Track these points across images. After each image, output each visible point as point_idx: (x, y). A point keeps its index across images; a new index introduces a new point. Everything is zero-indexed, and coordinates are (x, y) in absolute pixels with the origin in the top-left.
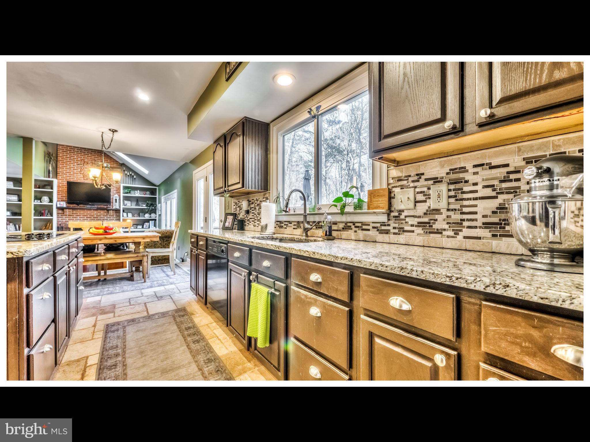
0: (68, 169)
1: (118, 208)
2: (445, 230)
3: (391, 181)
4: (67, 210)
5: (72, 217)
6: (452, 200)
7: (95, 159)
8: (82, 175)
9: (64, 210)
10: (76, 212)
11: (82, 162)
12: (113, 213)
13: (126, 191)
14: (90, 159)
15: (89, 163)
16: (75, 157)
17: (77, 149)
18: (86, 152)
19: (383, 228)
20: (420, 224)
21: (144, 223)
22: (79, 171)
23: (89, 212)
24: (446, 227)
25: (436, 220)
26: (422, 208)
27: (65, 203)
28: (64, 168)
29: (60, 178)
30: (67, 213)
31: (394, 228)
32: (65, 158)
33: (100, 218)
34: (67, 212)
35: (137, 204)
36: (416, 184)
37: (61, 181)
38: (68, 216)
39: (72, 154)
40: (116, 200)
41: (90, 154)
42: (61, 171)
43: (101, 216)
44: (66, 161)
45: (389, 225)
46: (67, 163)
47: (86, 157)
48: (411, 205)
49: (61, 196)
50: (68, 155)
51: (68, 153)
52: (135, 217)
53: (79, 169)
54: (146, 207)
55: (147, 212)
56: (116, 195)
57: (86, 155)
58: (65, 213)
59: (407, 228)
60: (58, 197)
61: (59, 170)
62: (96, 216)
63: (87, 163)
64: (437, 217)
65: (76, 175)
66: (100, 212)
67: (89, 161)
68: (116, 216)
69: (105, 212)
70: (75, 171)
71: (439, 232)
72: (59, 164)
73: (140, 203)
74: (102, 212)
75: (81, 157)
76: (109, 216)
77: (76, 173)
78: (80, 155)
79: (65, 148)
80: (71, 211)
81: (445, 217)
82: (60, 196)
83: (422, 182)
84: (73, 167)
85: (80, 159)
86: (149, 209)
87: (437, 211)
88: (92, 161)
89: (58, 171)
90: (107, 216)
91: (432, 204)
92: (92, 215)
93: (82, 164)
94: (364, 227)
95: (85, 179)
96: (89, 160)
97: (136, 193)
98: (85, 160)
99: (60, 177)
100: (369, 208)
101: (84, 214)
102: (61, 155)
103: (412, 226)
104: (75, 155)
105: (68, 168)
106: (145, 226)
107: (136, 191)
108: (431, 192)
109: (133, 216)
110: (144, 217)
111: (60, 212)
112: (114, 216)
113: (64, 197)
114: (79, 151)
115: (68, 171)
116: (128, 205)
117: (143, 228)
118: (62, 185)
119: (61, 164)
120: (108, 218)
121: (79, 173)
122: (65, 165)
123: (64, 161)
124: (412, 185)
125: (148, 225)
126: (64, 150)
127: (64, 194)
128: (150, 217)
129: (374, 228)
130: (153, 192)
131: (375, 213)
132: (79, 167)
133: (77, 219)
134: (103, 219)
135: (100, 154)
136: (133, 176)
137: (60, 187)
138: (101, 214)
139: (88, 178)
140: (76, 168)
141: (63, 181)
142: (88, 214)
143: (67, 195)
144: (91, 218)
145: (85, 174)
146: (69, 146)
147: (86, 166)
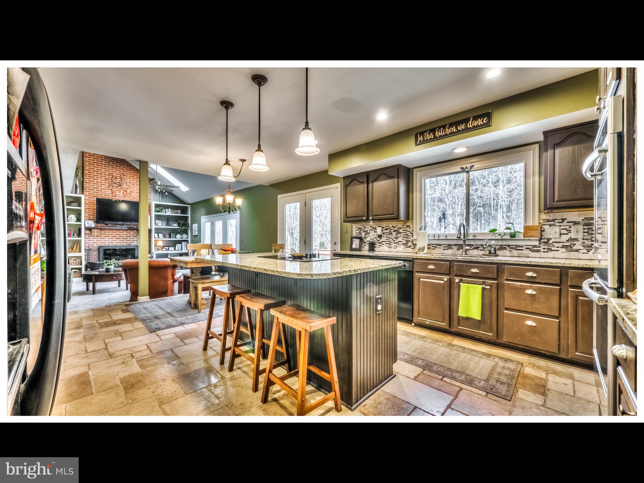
0: (95, 184)
2: (581, 249)
3: (542, 221)
4: (96, 230)
5: (100, 238)
6: (586, 234)
7: (124, 174)
8: (110, 191)
9: (92, 230)
10: (104, 232)
11: (111, 176)
13: (158, 209)
14: (119, 173)
15: (118, 177)
16: (103, 171)
17: (105, 162)
18: (115, 165)
19: (535, 249)
20: (563, 247)
21: (177, 243)
22: (107, 186)
23: (118, 232)
24: (582, 248)
25: (575, 244)
26: (565, 238)
27: (93, 222)
28: (91, 183)
30: (95, 234)
31: (544, 249)
32: (92, 171)
33: (129, 239)
34: (95, 232)
35: (168, 224)
36: (561, 224)
37: (87, 197)
38: (95, 237)
39: (100, 167)
41: (118, 168)
42: (87, 186)
43: (131, 237)
44: (93, 175)
45: (540, 247)
46: (94, 177)
47: (115, 171)
48: (558, 236)
49: (89, 215)
50: (96, 168)
51: (96, 166)
52: (166, 238)
53: (107, 184)
54: (178, 227)
55: (179, 233)
57: (115, 169)
58: (93, 234)
59: (553, 249)
60: (86, 216)
61: (86, 185)
62: (126, 237)
63: (116, 178)
64: (575, 243)
65: (104, 191)
66: (130, 233)
69: (135, 233)
70: (103, 186)
71: (577, 251)
72: (85, 178)
73: (171, 223)
74: (132, 232)
75: (110, 171)
77: (104, 189)
79: (92, 160)
80: (99, 231)
81: (581, 243)
83: (565, 223)
84: (100, 182)
85: (108, 173)
86: (182, 229)
87: (576, 240)
88: (121, 175)
89: (84, 186)
90: (137, 237)
91: (572, 235)
92: (121, 235)
93: (111, 179)
94: (518, 248)
95: (113, 195)
96: (117, 174)
97: (167, 212)
98: (113, 174)
99: (87, 193)
100: (524, 237)
101: (113, 235)
102: (87, 169)
103: (558, 247)
105: (95, 182)
106: (177, 248)
107: (167, 210)
108: (571, 229)
109: (164, 236)
110: (176, 238)
111: (88, 232)
113: (92, 215)
114: (107, 164)
115: (95, 187)
116: (159, 225)
118: (89, 202)
119: (87, 178)
121: (107, 189)
122: (92, 180)
123: (91, 175)
124: (558, 224)
125: (181, 247)
126: (91, 162)
127: (92, 212)
128: (182, 238)
129: (526, 248)
130: (184, 210)
131: (529, 239)
132: (107, 182)
133: (106, 241)
134: (133, 241)
135: (130, 168)
136: (164, 193)
137: (87, 204)
138: (131, 235)
139: (117, 194)
140: (104, 183)
141: (90, 198)
142: (117, 235)
143: (95, 213)
144: (120, 239)
145: (113, 190)
146: (96, 159)
147: (114, 181)
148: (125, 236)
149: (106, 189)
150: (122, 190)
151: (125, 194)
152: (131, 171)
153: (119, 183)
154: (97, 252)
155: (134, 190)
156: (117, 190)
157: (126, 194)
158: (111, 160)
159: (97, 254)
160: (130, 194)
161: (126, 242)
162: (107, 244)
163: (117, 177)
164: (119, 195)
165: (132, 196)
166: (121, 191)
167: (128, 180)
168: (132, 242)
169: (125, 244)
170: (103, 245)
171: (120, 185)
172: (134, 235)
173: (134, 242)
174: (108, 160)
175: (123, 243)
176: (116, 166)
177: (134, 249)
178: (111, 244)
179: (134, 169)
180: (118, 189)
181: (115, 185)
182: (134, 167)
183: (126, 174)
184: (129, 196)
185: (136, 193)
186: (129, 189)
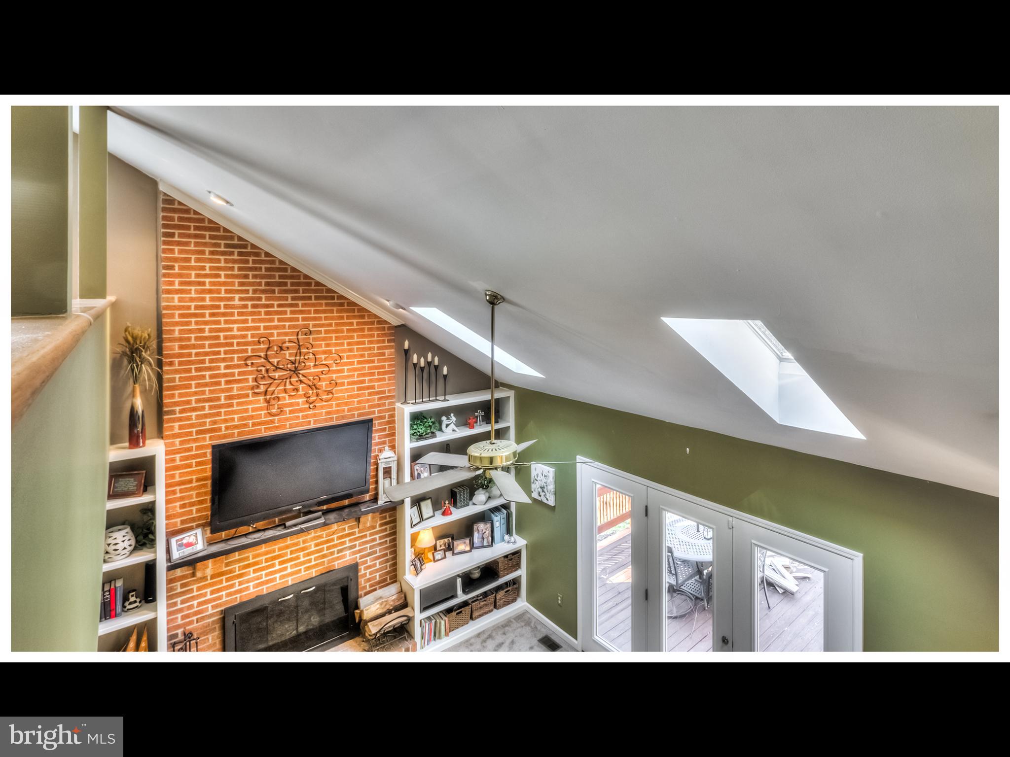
5: (227, 580)
7: (306, 327)
8: (262, 398)
11: (262, 346)
13: (421, 428)
14: (290, 327)
15: (287, 344)
17: (241, 299)
18: (276, 303)
22: (251, 383)
28: (189, 387)
29: (176, 431)
30: (209, 571)
34: (209, 565)
37: (177, 441)
38: (209, 581)
42: (177, 399)
43: (332, 540)
44: (197, 354)
46: (203, 362)
47: (276, 323)
51: (208, 318)
53: (251, 377)
57: (276, 317)
60: (171, 512)
61: (172, 397)
62: (317, 545)
65: (238, 404)
67: (287, 338)
70: (237, 385)
72: (168, 372)
75: (258, 328)
76: (360, 531)
77: (239, 396)
78: (253, 321)
79: (192, 300)
82: (178, 504)
84: (225, 375)
85: (254, 335)
88: (298, 335)
90: (353, 534)
92: (302, 546)
93: (262, 354)
95: (274, 411)
96: (286, 334)
98: (272, 335)
99: (176, 425)
104: (235, 322)
105: (207, 380)
112: (374, 527)
113: (192, 504)
114: (250, 303)
115: (207, 394)
120: (356, 539)
121: (250, 392)
122: (194, 373)
127: (194, 493)
132: (250, 368)
133: (248, 581)
134: (339, 551)
135: (327, 305)
136: (436, 367)
137: (177, 468)
138: (333, 533)
139: (286, 405)
140: (240, 374)
141: (189, 441)
142: (287, 547)
143: (206, 493)
144: (297, 558)
145: (273, 393)
146: (210, 291)
147: (275, 361)
148: (313, 543)
150: (301, 386)
151: (313, 398)
152: (332, 311)
153: (293, 363)
155: (343, 378)
156: (285, 391)
157: (317, 397)
158: (263, 287)
160: (330, 392)
161: (315, 566)
162: (252, 590)
163: (285, 342)
164: (291, 405)
165: (337, 399)
166: (297, 390)
167: (321, 346)
168: (338, 558)
169: (314, 573)
172: (343, 530)
173: (344, 556)
174: (251, 288)
175: (308, 568)
176: (279, 306)
179: (342, 305)
180: (288, 387)
181: (277, 375)
182: (341, 297)
183: (314, 326)
184: (327, 401)
185: (349, 383)
186: (324, 376)
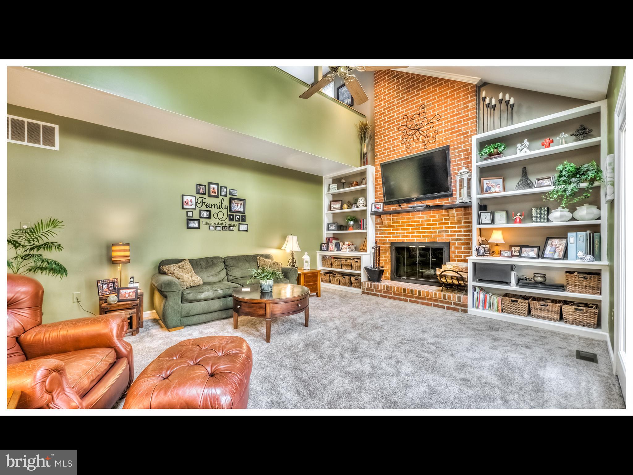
1: (466, 199)
4: (386, 217)
5: (393, 230)
7: (423, 104)
9: (382, 216)
10: (397, 219)
11: (405, 120)
12: (458, 215)
13: (488, 151)
14: (416, 107)
16: (395, 116)
21: (548, 239)
22: (401, 139)
23: (415, 218)
27: (382, 204)
28: (382, 144)
29: (378, 163)
30: (387, 223)
32: (383, 125)
33: (434, 228)
35: (526, 182)
38: (387, 228)
40: (461, 181)
41: (415, 98)
42: (378, 150)
43: (436, 224)
44: (384, 130)
46: (386, 133)
47: (410, 107)
49: (380, 194)
50: (387, 117)
52: (515, 222)
53: (401, 136)
54: (555, 187)
55: (557, 204)
56: (464, 170)
57: (410, 104)
58: (383, 223)
62: (428, 225)
63: (412, 119)
65: (396, 150)
66: (434, 216)
68: (465, 223)
69: (443, 216)
70: (395, 141)
72: (376, 139)
73: (533, 179)
74: (437, 215)
75: (404, 112)
76: (451, 223)
77: (396, 146)
78: (402, 109)
80: (391, 217)
82: (378, 193)
85: (402, 116)
86: (567, 191)
88: (419, 110)
89: (375, 151)
90: (447, 224)
93: (405, 124)
95: (409, 151)
96: (414, 111)
98: (409, 113)
99: (378, 160)
101: (409, 222)
102: (378, 123)
105: (387, 140)
106: (548, 251)
109: (509, 219)
110: (548, 220)
111: (379, 220)
112: (460, 223)
115: (387, 147)
117: (541, 255)
118: (379, 175)
119: (378, 138)
120: (449, 228)
121: (401, 143)
122: (383, 138)
123: (382, 131)
128: (574, 219)
132: (400, 132)
133: (400, 233)
134: (440, 232)
135: (433, 88)
137: (378, 178)
138: (436, 220)
139: (414, 148)
142: (415, 222)
144: (419, 229)
145: (409, 142)
147: (410, 126)
148: (426, 223)
149: (399, 145)
150: (421, 137)
151: (426, 143)
153: (417, 125)
154: (389, 252)
155: (441, 128)
156: (414, 140)
157: (428, 141)
159: (390, 256)
160: (434, 138)
161: (427, 236)
162: (401, 238)
163: (414, 115)
164: (416, 148)
165: (439, 141)
166: (418, 139)
167: (430, 112)
168: (439, 236)
169: (426, 239)
170: (396, 240)
171: (418, 129)
172: (442, 220)
173: (442, 236)
175: (424, 236)
176: (412, 97)
177: (441, 249)
178: (406, 240)
179: (441, 84)
180: (415, 138)
181: (410, 133)
183: (427, 102)
185: (445, 131)
186: (432, 129)
